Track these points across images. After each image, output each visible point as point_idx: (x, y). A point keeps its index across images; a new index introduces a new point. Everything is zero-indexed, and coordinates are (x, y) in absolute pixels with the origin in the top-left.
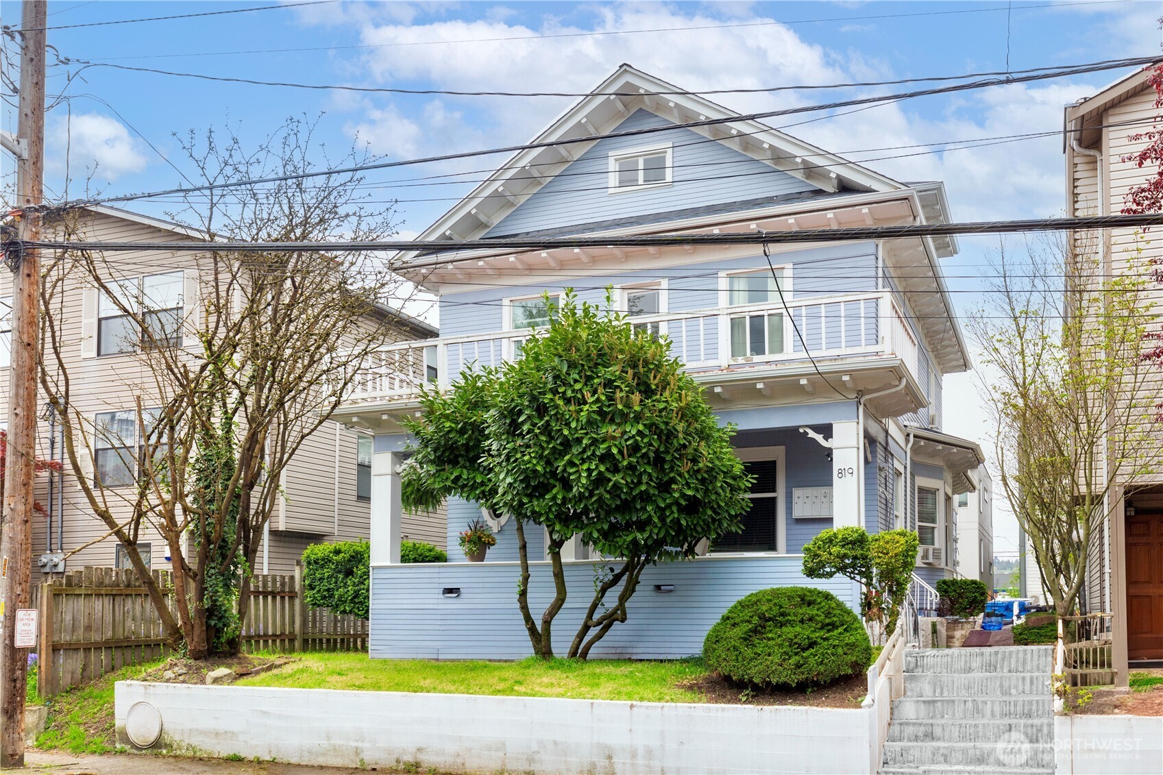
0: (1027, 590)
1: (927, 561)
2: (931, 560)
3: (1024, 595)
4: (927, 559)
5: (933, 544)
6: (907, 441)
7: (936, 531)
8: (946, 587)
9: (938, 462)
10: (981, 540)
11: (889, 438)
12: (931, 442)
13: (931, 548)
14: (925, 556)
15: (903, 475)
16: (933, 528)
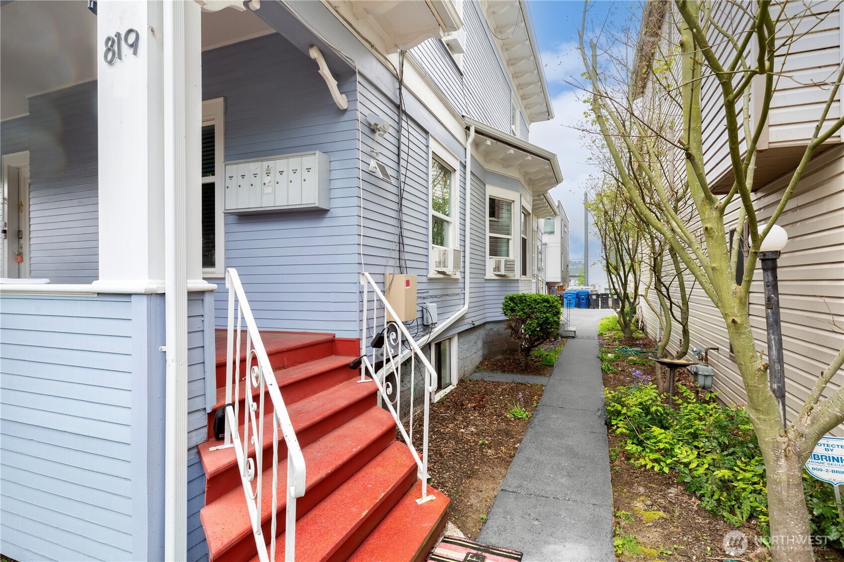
0: (589, 281)
1: (499, 273)
2: (503, 272)
3: (586, 284)
4: (499, 271)
5: (508, 256)
6: (467, 135)
7: (511, 242)
8: (512, 305)
9: (513, 173)
10: (562, 253)
11: (403, 89)
12: (499, 143)
13: (503, 259)
14: (497, 268)
15: (458, 173)
16: (508, 239)
